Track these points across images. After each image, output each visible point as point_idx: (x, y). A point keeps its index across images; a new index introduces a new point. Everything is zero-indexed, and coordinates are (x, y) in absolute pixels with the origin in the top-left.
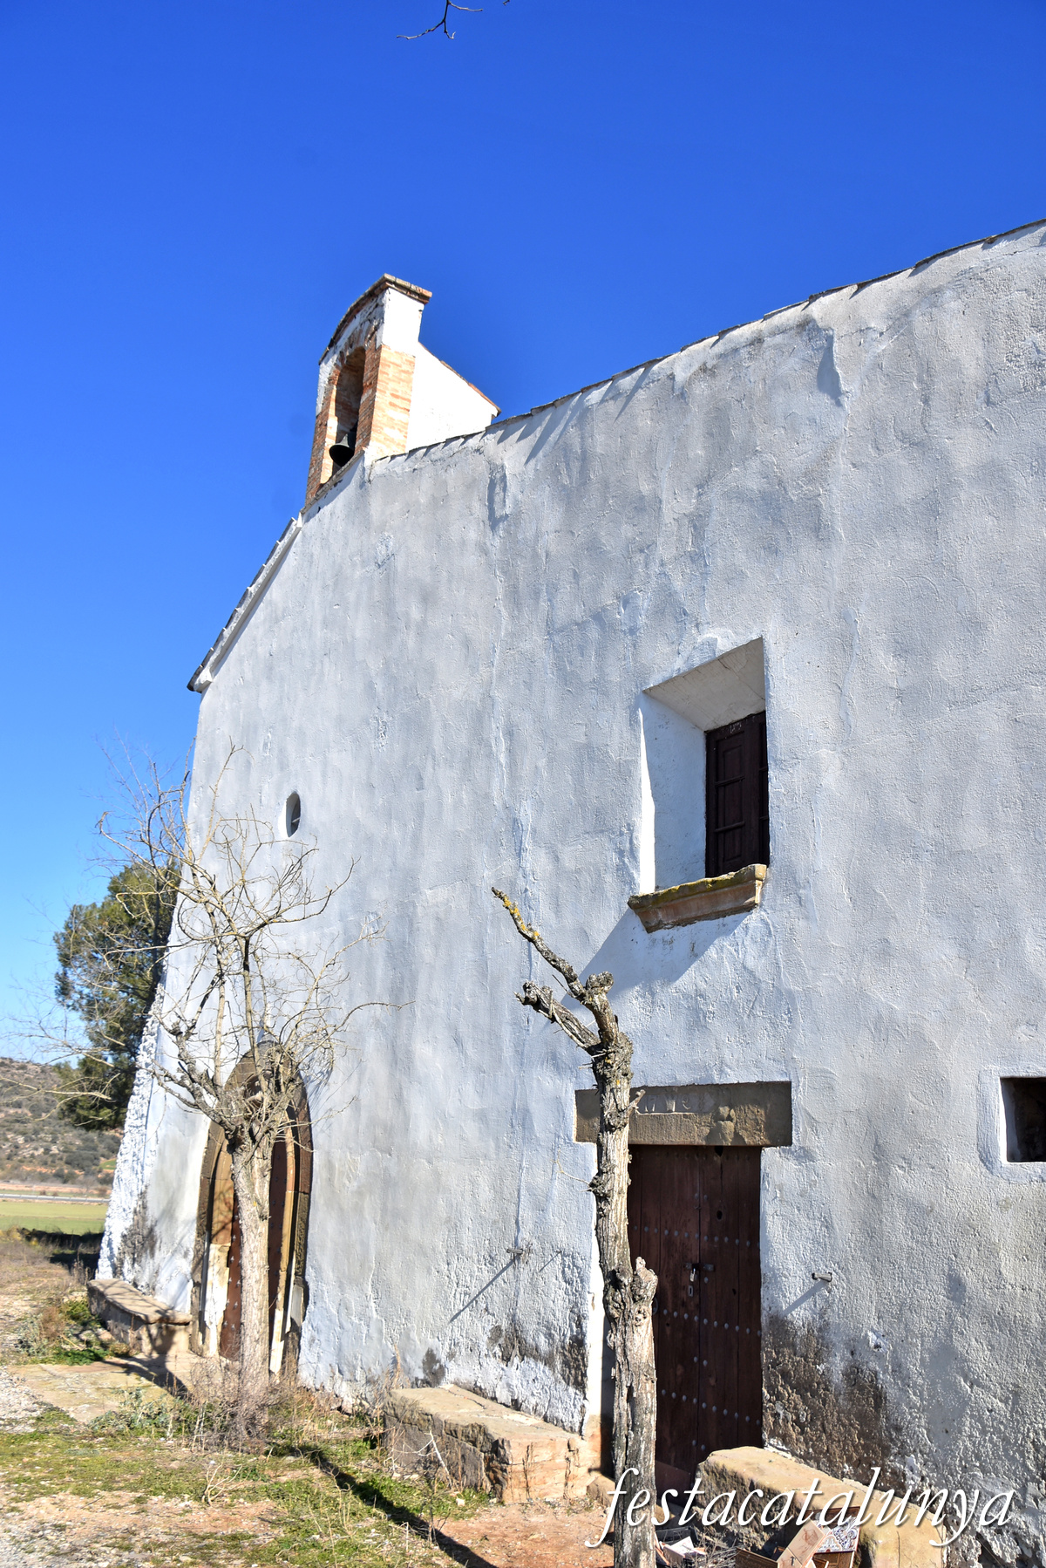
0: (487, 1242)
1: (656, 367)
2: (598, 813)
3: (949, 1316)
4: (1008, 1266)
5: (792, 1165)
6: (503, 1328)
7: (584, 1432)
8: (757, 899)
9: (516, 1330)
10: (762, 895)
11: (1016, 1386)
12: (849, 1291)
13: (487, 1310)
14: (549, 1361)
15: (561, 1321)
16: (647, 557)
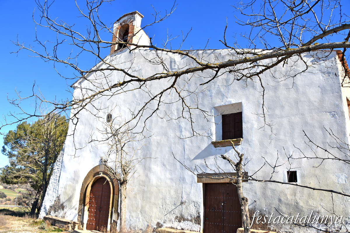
0: (173, 201)
1: (216, 51)
2: (202, 127)
3: (279, 204)
4: (289, 197)
5: (248, 185)
6: (179, 216)
7: (200, 231)
8: (240, 143)
9: (182, 216)
10: (241, 143)
11: (290, 213)
12: (260, 203)
13: (174, 213)
14: (191, 221)
15: (194, 213)
16: (215, 84)
